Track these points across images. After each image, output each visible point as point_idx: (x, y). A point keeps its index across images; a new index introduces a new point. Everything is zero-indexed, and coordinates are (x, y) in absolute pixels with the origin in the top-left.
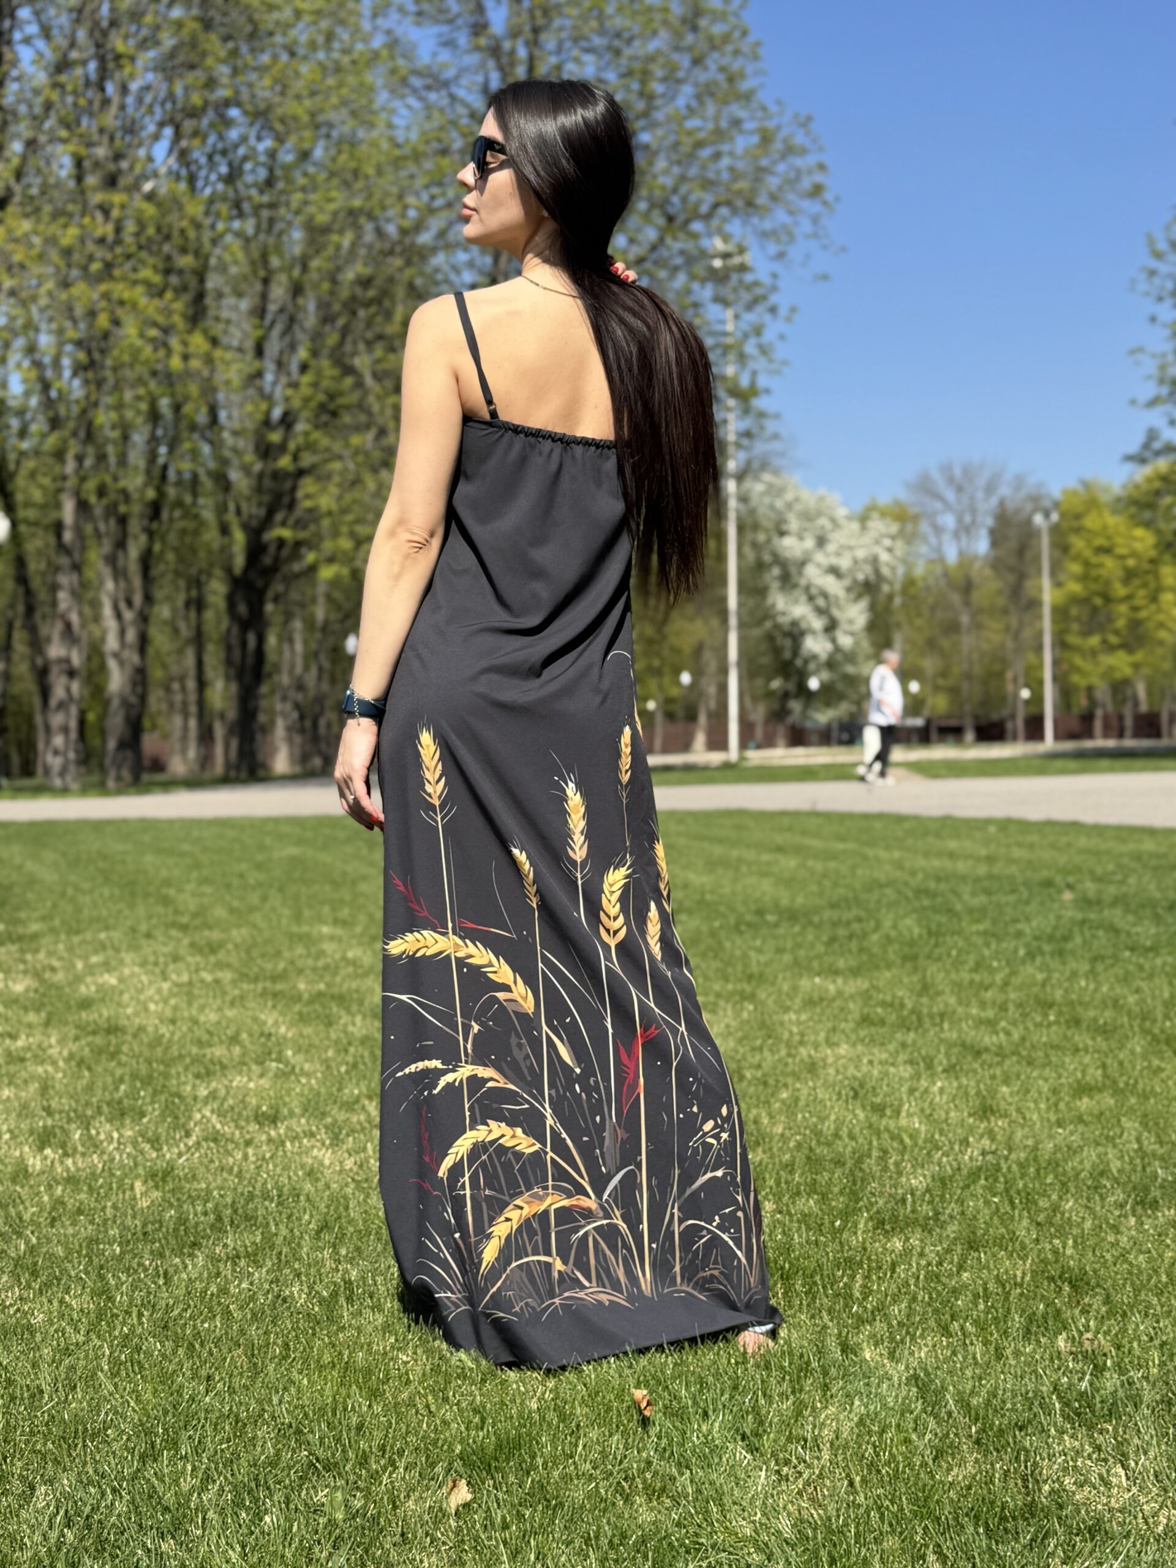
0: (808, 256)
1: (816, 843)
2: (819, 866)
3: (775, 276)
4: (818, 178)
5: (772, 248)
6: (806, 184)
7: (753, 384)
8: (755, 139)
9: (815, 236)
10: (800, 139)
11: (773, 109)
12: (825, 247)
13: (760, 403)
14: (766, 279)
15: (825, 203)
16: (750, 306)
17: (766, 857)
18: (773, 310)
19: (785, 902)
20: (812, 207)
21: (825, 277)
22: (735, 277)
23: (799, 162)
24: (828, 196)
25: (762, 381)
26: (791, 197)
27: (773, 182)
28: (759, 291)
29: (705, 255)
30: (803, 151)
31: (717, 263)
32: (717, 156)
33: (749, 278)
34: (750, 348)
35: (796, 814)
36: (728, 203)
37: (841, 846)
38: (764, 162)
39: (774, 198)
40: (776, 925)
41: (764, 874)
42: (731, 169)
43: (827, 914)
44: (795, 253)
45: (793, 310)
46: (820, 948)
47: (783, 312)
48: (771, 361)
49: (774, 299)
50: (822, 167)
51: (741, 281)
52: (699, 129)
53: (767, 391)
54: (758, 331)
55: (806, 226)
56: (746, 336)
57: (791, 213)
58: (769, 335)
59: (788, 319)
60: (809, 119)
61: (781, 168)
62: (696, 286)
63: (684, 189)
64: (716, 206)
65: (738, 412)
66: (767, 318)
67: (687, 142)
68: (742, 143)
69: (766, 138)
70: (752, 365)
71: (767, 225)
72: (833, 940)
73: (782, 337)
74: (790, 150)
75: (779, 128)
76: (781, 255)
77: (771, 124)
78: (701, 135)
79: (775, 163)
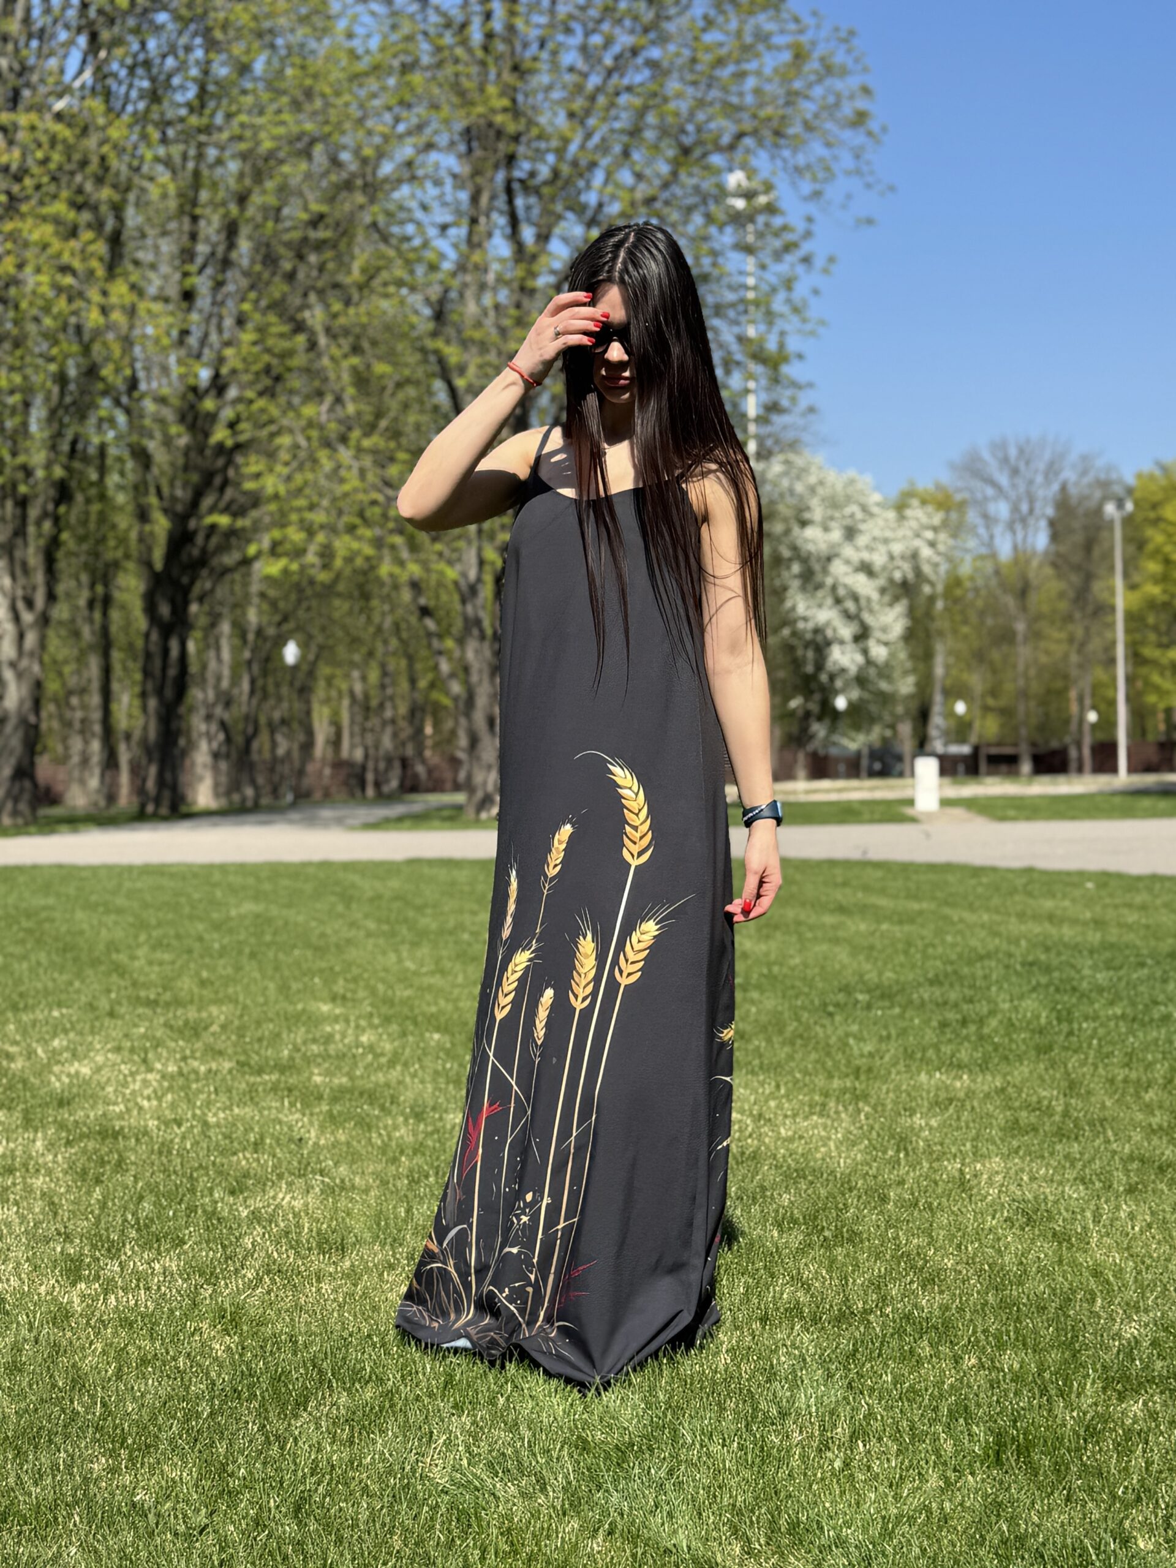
0: (849, 197)
1: (883, 902)
2: (898, 931)
3: (810, 220)
4: (861, 104)
5: (806, 187)
6: (847, 110)
7: (781, 346)
8: (786, 56)
9: (858, 172)
10: (840, 58)
11: (808, 20)
12: (868, 186)
13: (789, 370)
14: (800, 226)
15: (870, 134)
16: (778, 256)
17: (829, 919)
18: (806, 260)
19: (872, 977)
20: (855, 138)
21: (870, 222)
22: (761, 219)
23: (839, 85)
24: (874, 125)
25: (793, 344)
26: (829, 126)
27: (808, 108)
28: (789, 237)
29: (722, 193)
30: (844, 72)
31: (740, 204)
32: (741, 75)
33: (777, 221)
34: (778, 304)
35: (847, 864)
36: (755, 133)
37: (915, 906)
38: (797, 85)
39: (808, 127)
40: (869, 1007)
41: (836, 941)
42: (757, 91)
43: (926, 993)
44: (834, 192)
45: (831, 260)
46: (930, 1036)
47: (819, 262)
48: (804, 321)
49: (806, 248)
50: (866, 91)
51: (767, 225)
52: (721, 45)
53: (800, 357)
54: (788, 284)
55: (847, 161)
56: (774, 290)
57: (828, 145)
58: (801, 290)
59: (826, 271)
60: (852, 33)
61: (818, 91)
62: (713, 230)
63: (701, 116)
64: (740, 136)
65: (764, 382)
66: (800, 269)
67: (706, 58)
68: (770, 62)
69: (800, 56)
70: (780, 325)
71: (801, 159)
72: (944, 1025)
73: (816, 292)
74: (828, 69)
75: (814, 43)
76: (817, 195)
77: (804, 39)
78: (723, 51)
79: (810, 86)
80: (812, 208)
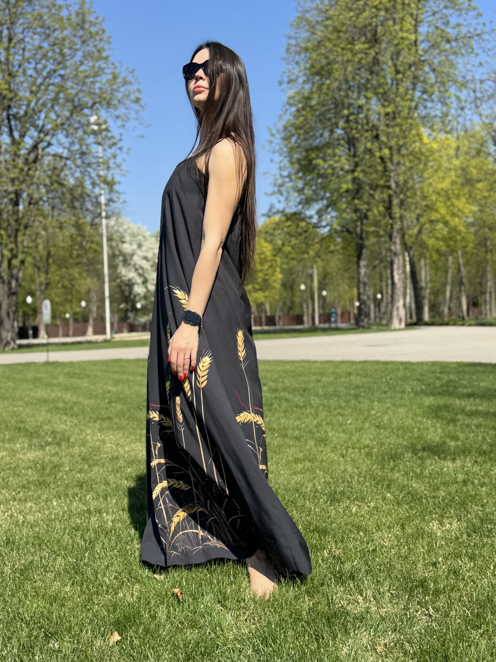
0: (135, 127)
3: (121, 134)
4: (138, 95)
5: (119, 123)
6: (133, 97)
7: (113, 179)
8: (110, 77)
9: (137, 119)
10: (129, 78)
11: (117, 65)
12: (141, 124)
13: (116, 187)
14: (118, 137)
15: (141, 106)
16: (110, 147)
18: (120, 149)
20: (136, 107)
21: (142, 137)
22: (104, 134)
23: (129, 87)
24: (142, 103)
25: (117, 178)
26: (127, 102)
27: (119, 95)
28: (114, 140)
29: (89, 124)
30: (131, 83)
31: (95, 128)
32: (93, 83)
33: (110, 135)
34: (112, 164)
36: (100, 103)
38: (115, 87)
39: (119, 102)
42: (100, 88)
44: (129, 125)
45: (129, 149)
47: (125, 150)
48: (121, 170)
49: (120, 145)
50: (139, 91)
51: (106, 136)
52: (87, 71)
53: (119, 183)
54: (114, 156)
55: (133, 115)
56: (109, 159)
57: (126, 108)
58: (119, 160)
59: (127, 153)
60: (133, 70)
61: (122, 89)
62: (86, 136)
63: (80, 95)
64: (94, 103)
65: (107, 191)
66: (118, 152)
67: (81, 75)
68: (105, 78)
69: (115, 77)
70: (112, 171)
71: (117, 113)
73: (124, 160)
74: (125, 83)
75: (120, 73)
76: (123, 126)
77: (117, 71)
78: (87, 73)
79: (119, 87)
80: (121, 130)
